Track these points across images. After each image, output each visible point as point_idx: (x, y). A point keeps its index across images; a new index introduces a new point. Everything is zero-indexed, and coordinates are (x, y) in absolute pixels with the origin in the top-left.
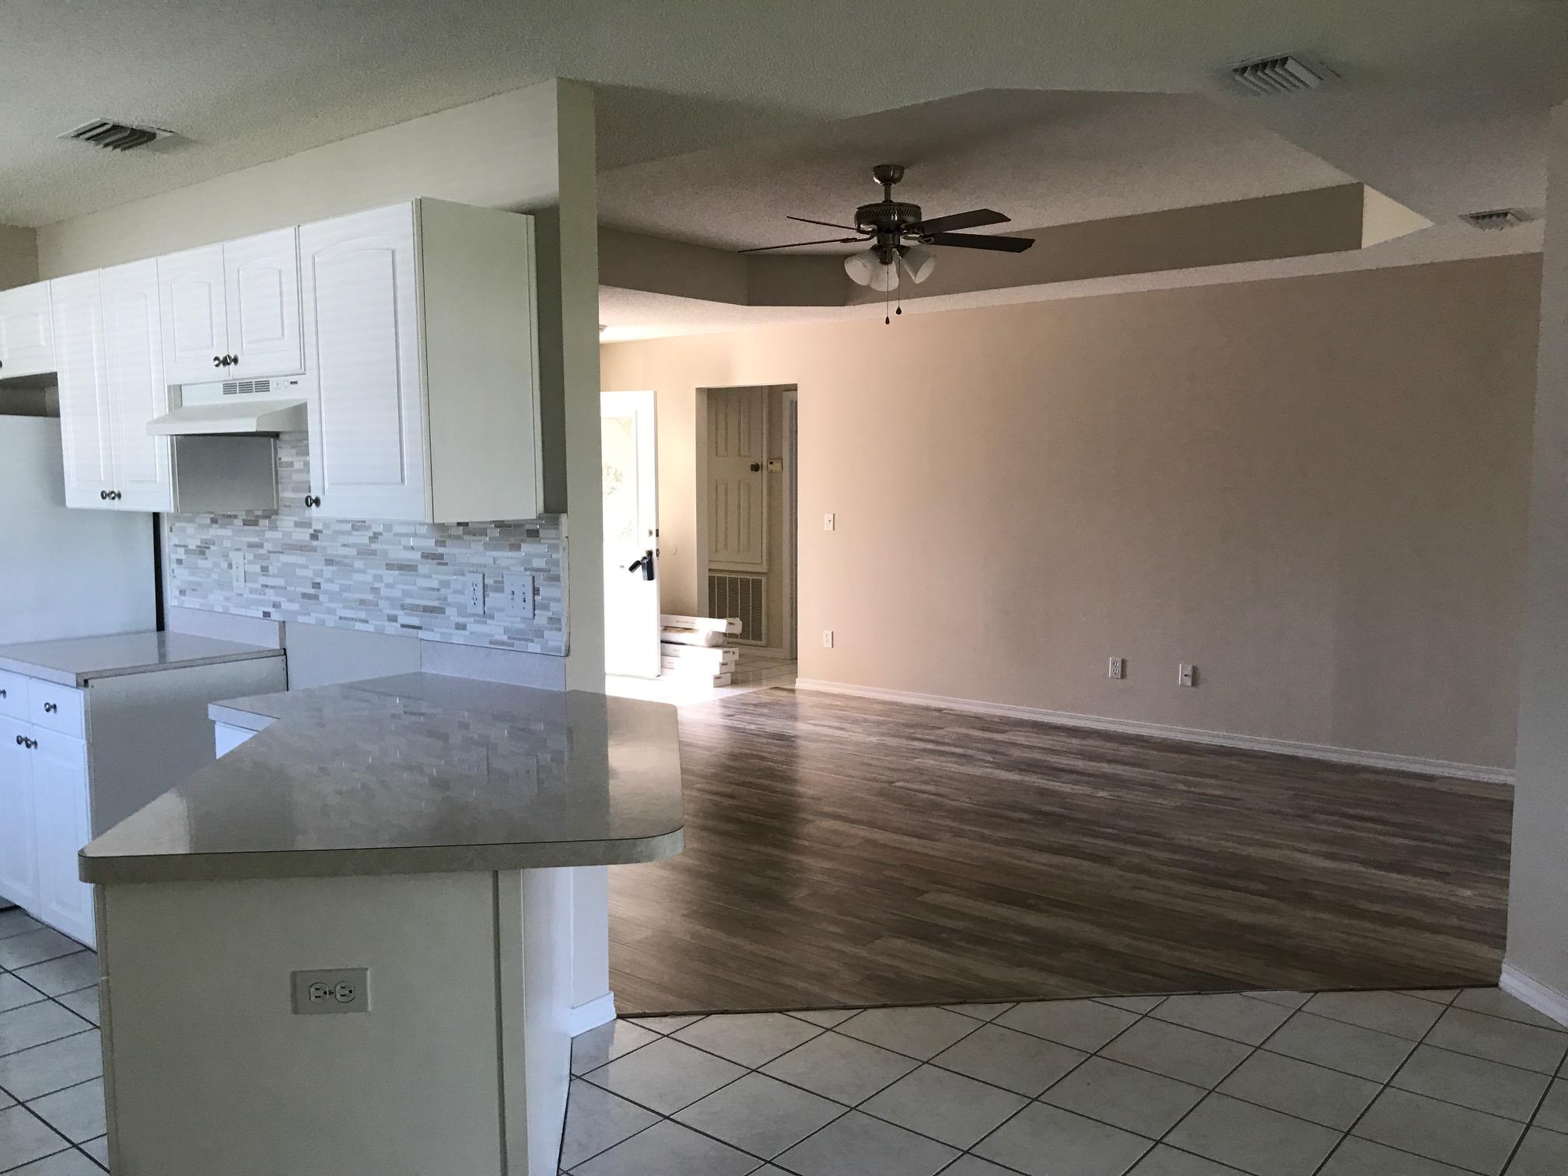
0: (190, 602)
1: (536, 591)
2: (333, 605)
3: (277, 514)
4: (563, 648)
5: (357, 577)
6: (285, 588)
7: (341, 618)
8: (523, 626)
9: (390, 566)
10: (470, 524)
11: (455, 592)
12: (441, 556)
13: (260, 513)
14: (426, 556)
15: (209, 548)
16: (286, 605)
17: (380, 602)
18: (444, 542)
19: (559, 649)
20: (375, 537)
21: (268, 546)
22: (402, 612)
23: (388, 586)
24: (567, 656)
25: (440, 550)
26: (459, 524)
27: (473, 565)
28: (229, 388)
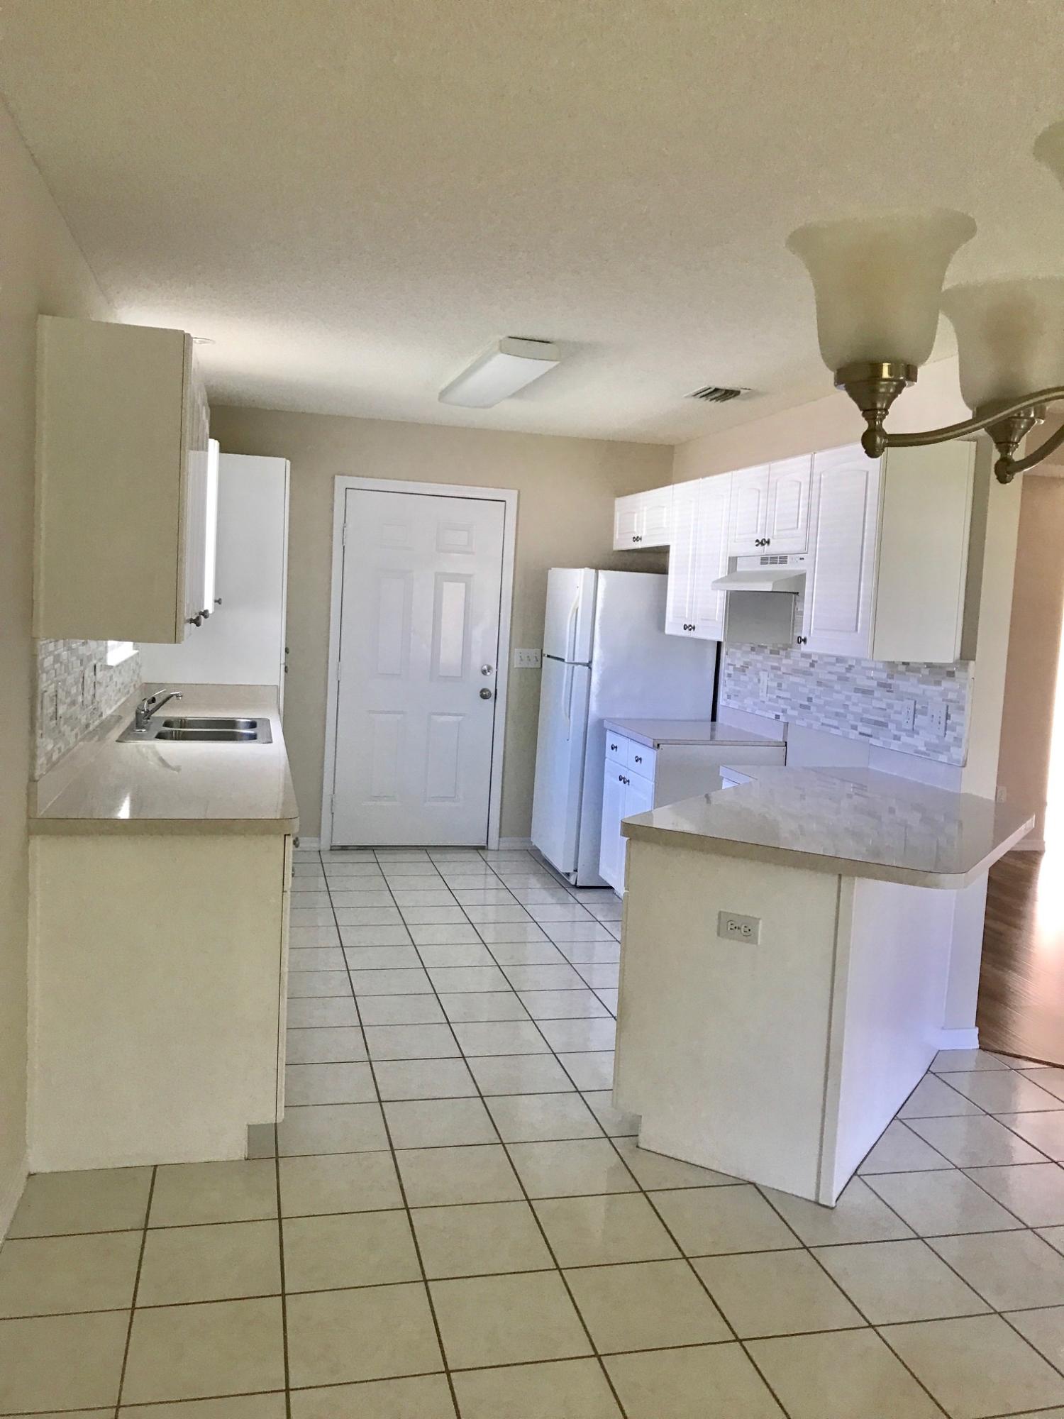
0: (734, 704)
1: (948, 717)
2: (819, 715)
3: (791, 647)
4: (962, 760)
5: (835, 696)
6: (791, 700)
7: (823, 724)
8: (937, 742)
9: (857, 690)
10: (911, 665)
11: (896, 712)
12: (890, 686)
13: (781, 646)
14: (882, 685)
15: (748, 667)
16: (790, 712)
17: (848, 715)
18: (893, 675)
19: (958, 761)
20: (849, 669)
21: (783, 669)
22: (861, 724)
23: (854, 704)
24: (964, 766)
25: (890, 681)
26: (904, 663)
27: (910, 694)
28: (764, 560)
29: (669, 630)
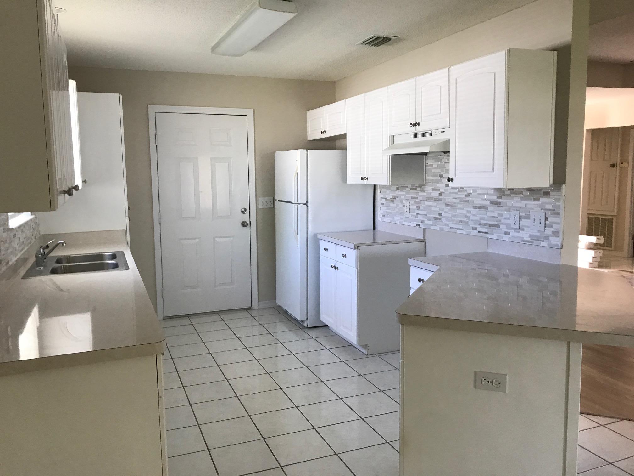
0: (387, 219)
1: (546, 219)
2: (447, 223)
3: (425, 186)
4: (560, 245)
5: (458, 211)
6: (427, 215)
7: (451, 228)
8: (539, 234)
9: (474, 207)
10: (514, 190)
11: (506, 218)
12: (499, 203)
13: (417, 185)
14: (492, 203)
15: (395, 199)
16: (426, 222)
17: (469, 222)
18: (501, 197)
19: (557, 245)
20: (469, 195)
21: (420, 198)
22: (479, 226)
23: (474, 215)
24: (562, 248)
25: (499, 200)
26: (509, 189)
27: (515, 207)
28: (414, 136)
29: (350, 181)
